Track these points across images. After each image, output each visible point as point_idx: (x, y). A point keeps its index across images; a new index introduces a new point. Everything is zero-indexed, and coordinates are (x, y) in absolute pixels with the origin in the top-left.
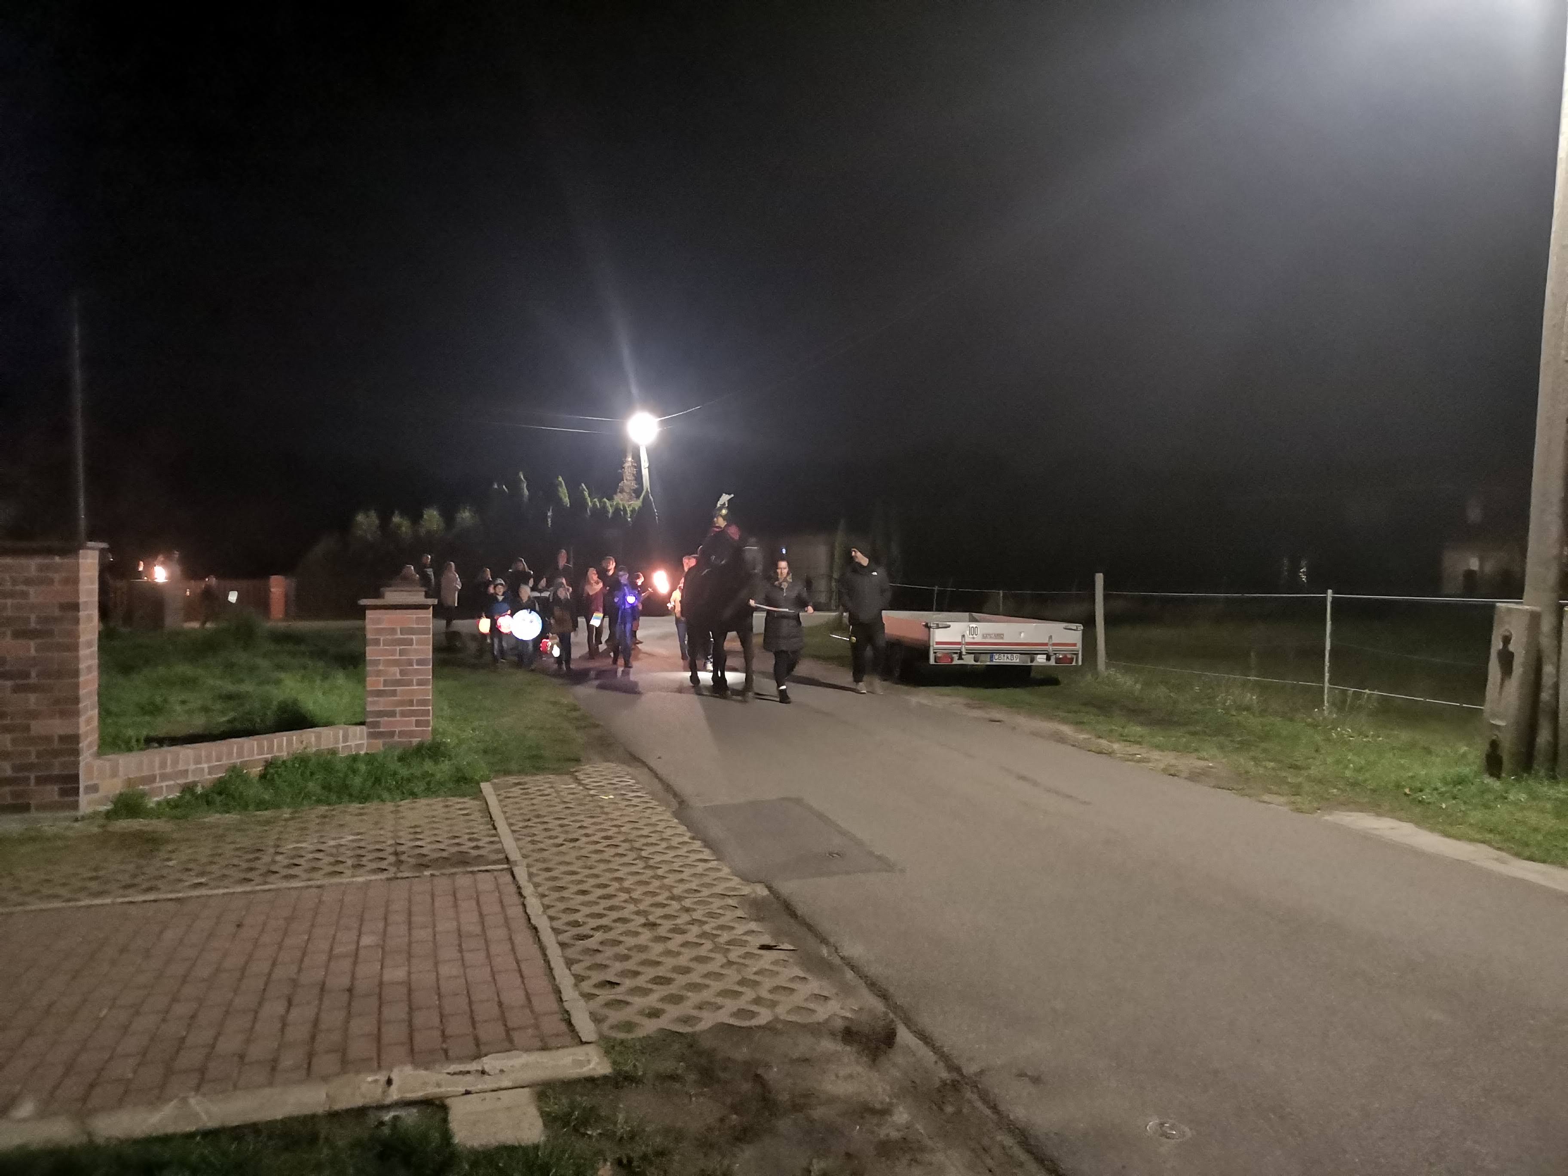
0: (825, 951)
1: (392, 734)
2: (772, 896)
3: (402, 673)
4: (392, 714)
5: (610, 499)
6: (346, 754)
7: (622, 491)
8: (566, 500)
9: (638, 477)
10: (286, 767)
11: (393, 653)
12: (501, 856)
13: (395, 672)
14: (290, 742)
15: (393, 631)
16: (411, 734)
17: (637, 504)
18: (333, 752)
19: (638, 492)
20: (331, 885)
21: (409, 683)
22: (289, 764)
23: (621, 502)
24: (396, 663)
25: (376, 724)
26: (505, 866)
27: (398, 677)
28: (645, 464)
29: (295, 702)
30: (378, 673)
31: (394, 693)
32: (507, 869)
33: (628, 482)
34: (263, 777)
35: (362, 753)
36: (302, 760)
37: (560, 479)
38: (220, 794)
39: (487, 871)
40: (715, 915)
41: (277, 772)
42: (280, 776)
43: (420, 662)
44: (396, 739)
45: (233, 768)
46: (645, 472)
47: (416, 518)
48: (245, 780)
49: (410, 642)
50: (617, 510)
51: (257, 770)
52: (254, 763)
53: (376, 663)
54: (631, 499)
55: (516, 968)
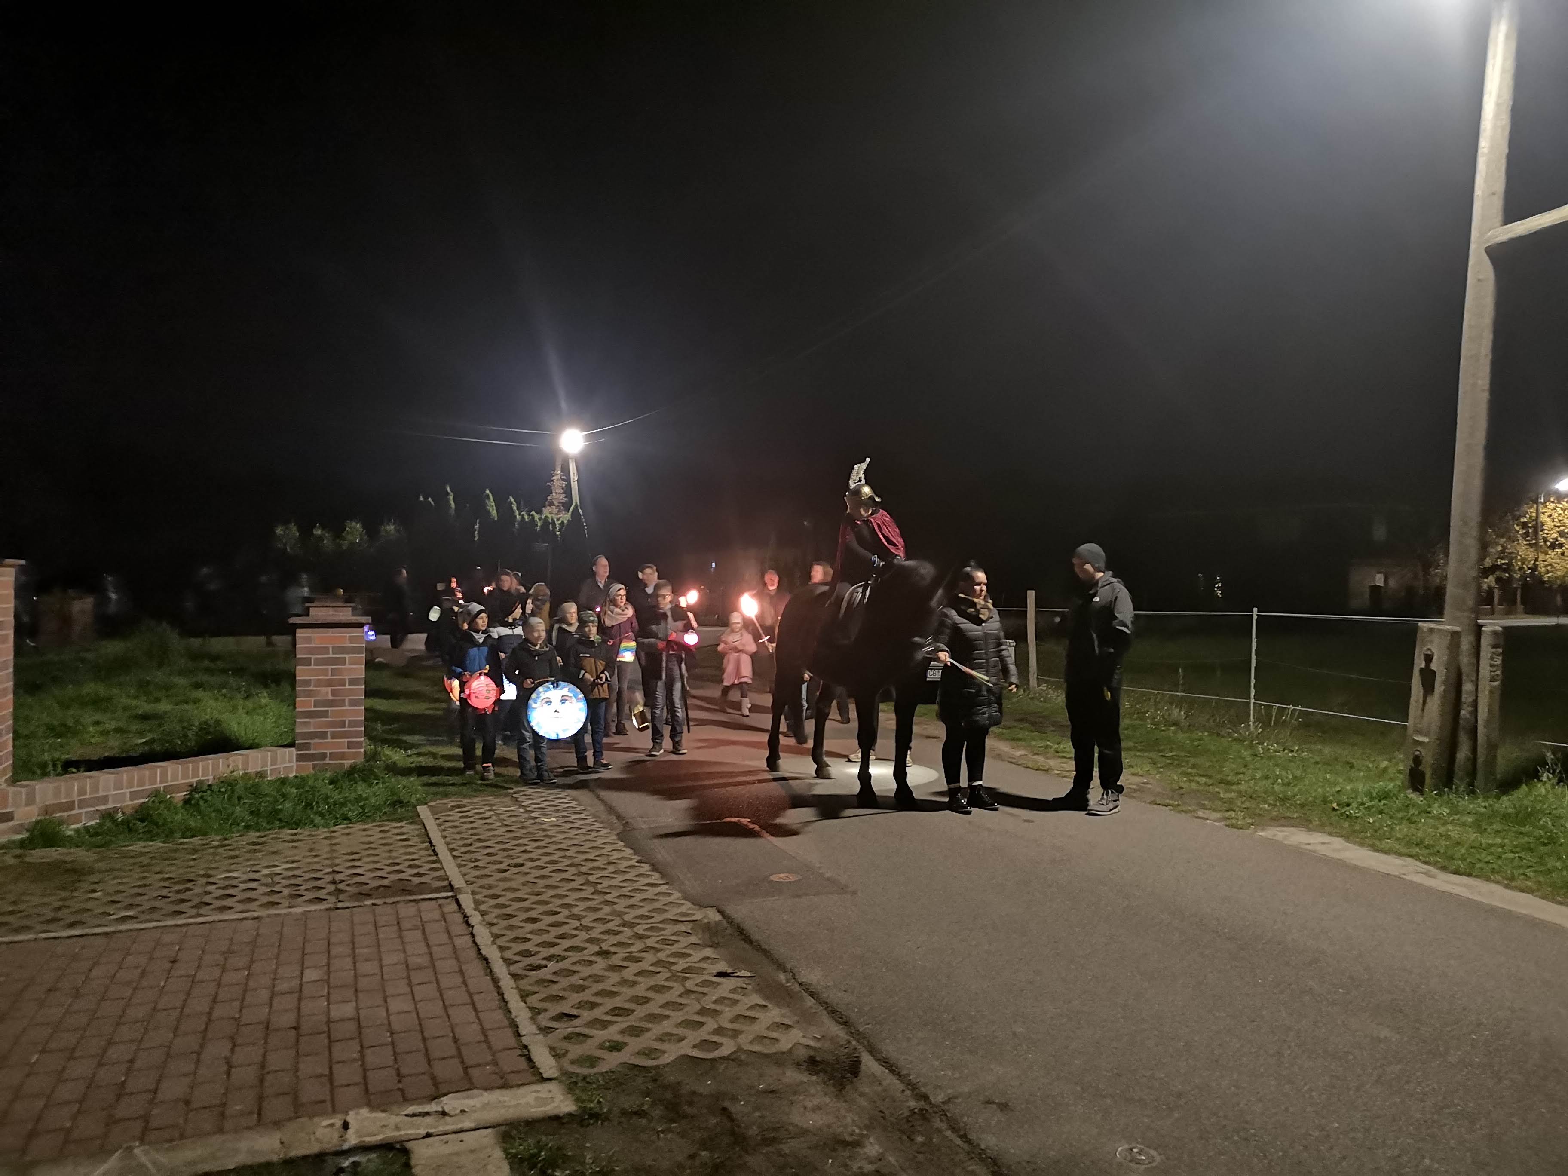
0: (782, 977)
1: (323, 756)
2: (725, 922)
3: (334, 693)
4: (323, 735)
5: (539, 512)
6: (274, 778)
7: (551, 504)
8: (494, 513)
9: (568, 491)
10: (212, 791)
11: (325, 672)
12: (445, 883)
13: (326, 693)
14: (216, 767)
15: (325, 650)
16: (343, 756)
17: (566, 517)
18: (261, 775)
19: (567, 506)
20: (269, 916)
21: (342, 703)
22: (216, 789)
23: (549, 516)
24: (329, 683)
25: (306, 746)
26: (450, 894)
27: (330, 698)
28: (574, 476)
29: (218, 722)
30: (309, 694)
31: (325, 714)
32: (452, 897)
33: (558, 495)
34: (187, 802)
35: (291, 775)
36: (229, 784)
37: (488, 491)
38: (142, 820)
39: (431, 899)
40: (668, 942)
41: (202, 797)
42: (206, 801)
43: (353, 682)
44: (327, 761)
45: (156, 793)
46: (574, 485)
47: (338, 531)
48: (169, 804)
49: (343, 662)
50: (546, 522)
51: (181, 795)
52: (178, 788)
53: (307, 683)
54: (559, 512)
55: (469, 1001)
